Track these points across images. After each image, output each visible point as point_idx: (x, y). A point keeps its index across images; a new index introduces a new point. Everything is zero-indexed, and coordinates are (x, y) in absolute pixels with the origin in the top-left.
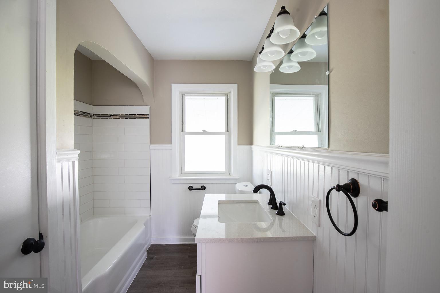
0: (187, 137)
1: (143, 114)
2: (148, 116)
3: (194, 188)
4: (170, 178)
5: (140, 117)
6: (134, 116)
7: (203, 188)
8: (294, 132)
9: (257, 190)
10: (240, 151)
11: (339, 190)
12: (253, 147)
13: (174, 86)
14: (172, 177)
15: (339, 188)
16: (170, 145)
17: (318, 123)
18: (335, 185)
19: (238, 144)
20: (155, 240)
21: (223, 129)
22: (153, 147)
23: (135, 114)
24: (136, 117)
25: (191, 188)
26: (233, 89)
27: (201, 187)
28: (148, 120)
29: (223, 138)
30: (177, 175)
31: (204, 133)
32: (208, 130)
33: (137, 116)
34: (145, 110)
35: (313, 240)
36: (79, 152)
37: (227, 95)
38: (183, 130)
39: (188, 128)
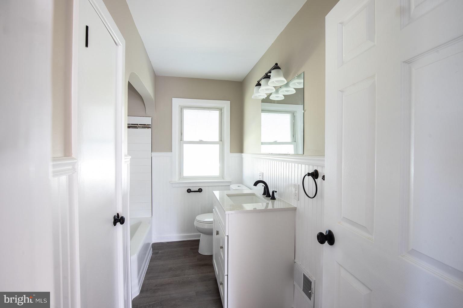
0: (185, 146)
1: (146, 125)
2: (149, 126)
3: (192, 190)
4: (171, 182)
5: (142, 127)
6: (136, 126)
7: (200, 190)
8: (276, 143)
9: (256, 184)
10: (232, 158)
11: (309, 176)
12: (243, 154)
13: (175, 100)
14: (172, 181)
15: (309, 174)
16: (170, 153)
17: (294, 135)
18: (307, 173)
19: (230, 152)
20: (156, 239)
21: (217, 139)
22: (154, 154)
23: (138, 124)
24: (138, 127)
25: (189, 191)
26: (226, 105)
27: (199, 190)
28: (150, 130)
29: (217, 147)
30: (176, 179)
31: (201, 142)
32: (204, 140)
33: (140, 126)
34: (147, 121)
35: (295, 209)
36: (130, 157)
37: (221, 110)
38: (181, 140)
39: (186, 138)
